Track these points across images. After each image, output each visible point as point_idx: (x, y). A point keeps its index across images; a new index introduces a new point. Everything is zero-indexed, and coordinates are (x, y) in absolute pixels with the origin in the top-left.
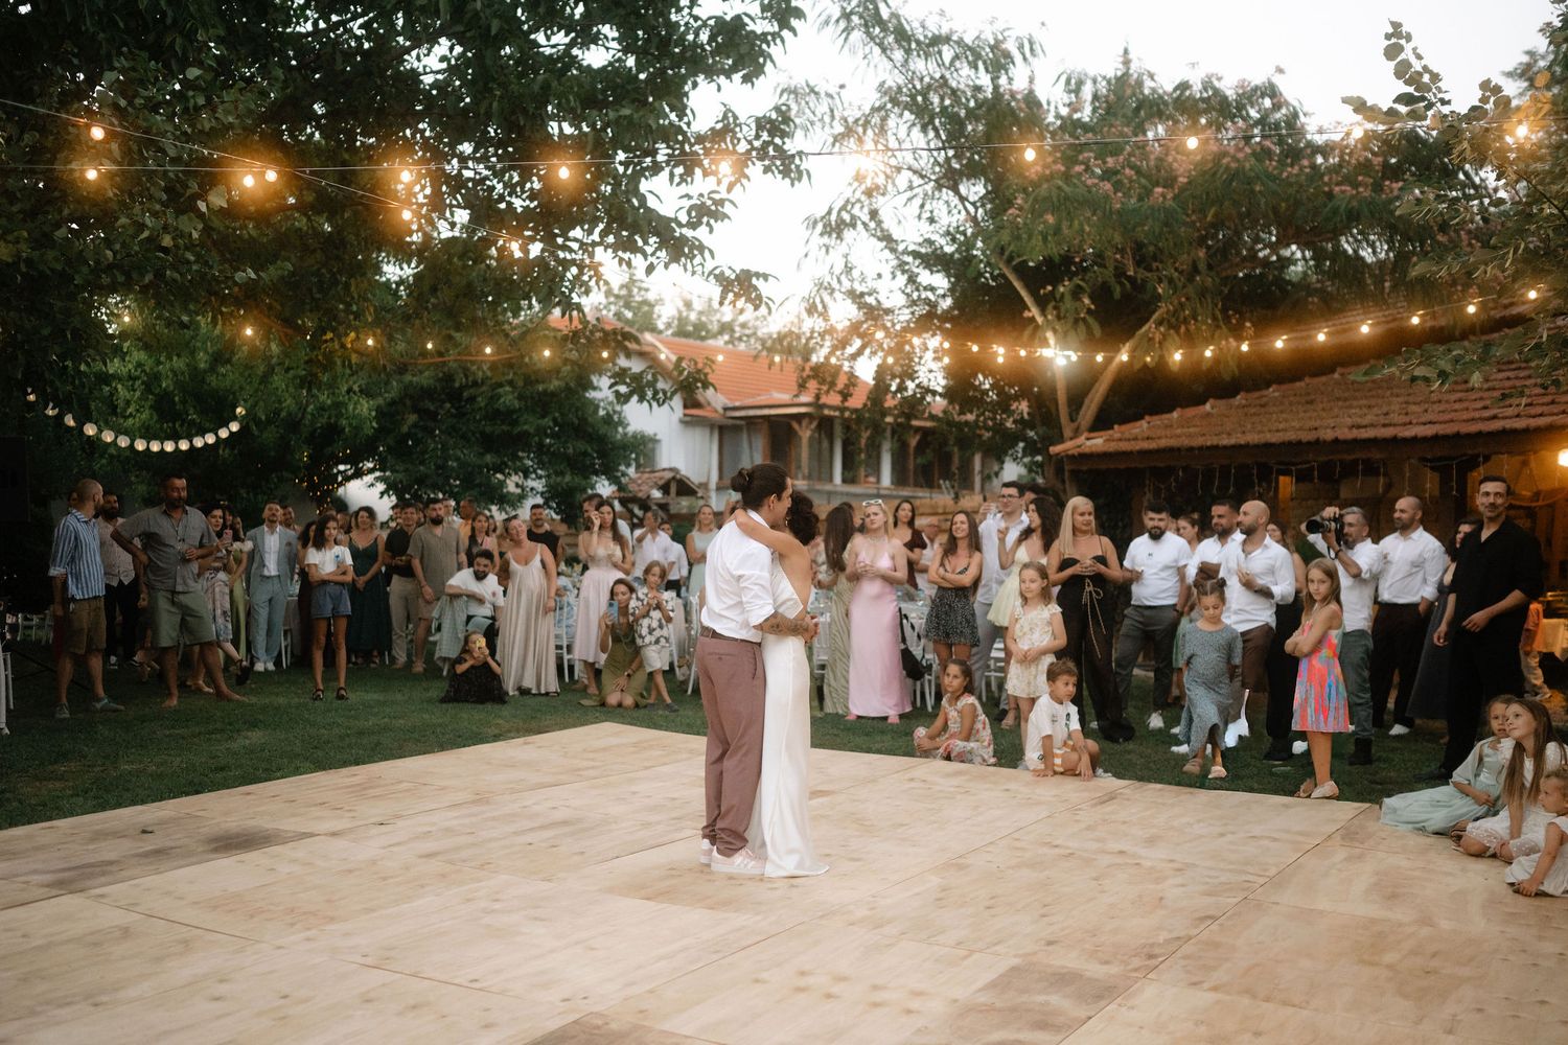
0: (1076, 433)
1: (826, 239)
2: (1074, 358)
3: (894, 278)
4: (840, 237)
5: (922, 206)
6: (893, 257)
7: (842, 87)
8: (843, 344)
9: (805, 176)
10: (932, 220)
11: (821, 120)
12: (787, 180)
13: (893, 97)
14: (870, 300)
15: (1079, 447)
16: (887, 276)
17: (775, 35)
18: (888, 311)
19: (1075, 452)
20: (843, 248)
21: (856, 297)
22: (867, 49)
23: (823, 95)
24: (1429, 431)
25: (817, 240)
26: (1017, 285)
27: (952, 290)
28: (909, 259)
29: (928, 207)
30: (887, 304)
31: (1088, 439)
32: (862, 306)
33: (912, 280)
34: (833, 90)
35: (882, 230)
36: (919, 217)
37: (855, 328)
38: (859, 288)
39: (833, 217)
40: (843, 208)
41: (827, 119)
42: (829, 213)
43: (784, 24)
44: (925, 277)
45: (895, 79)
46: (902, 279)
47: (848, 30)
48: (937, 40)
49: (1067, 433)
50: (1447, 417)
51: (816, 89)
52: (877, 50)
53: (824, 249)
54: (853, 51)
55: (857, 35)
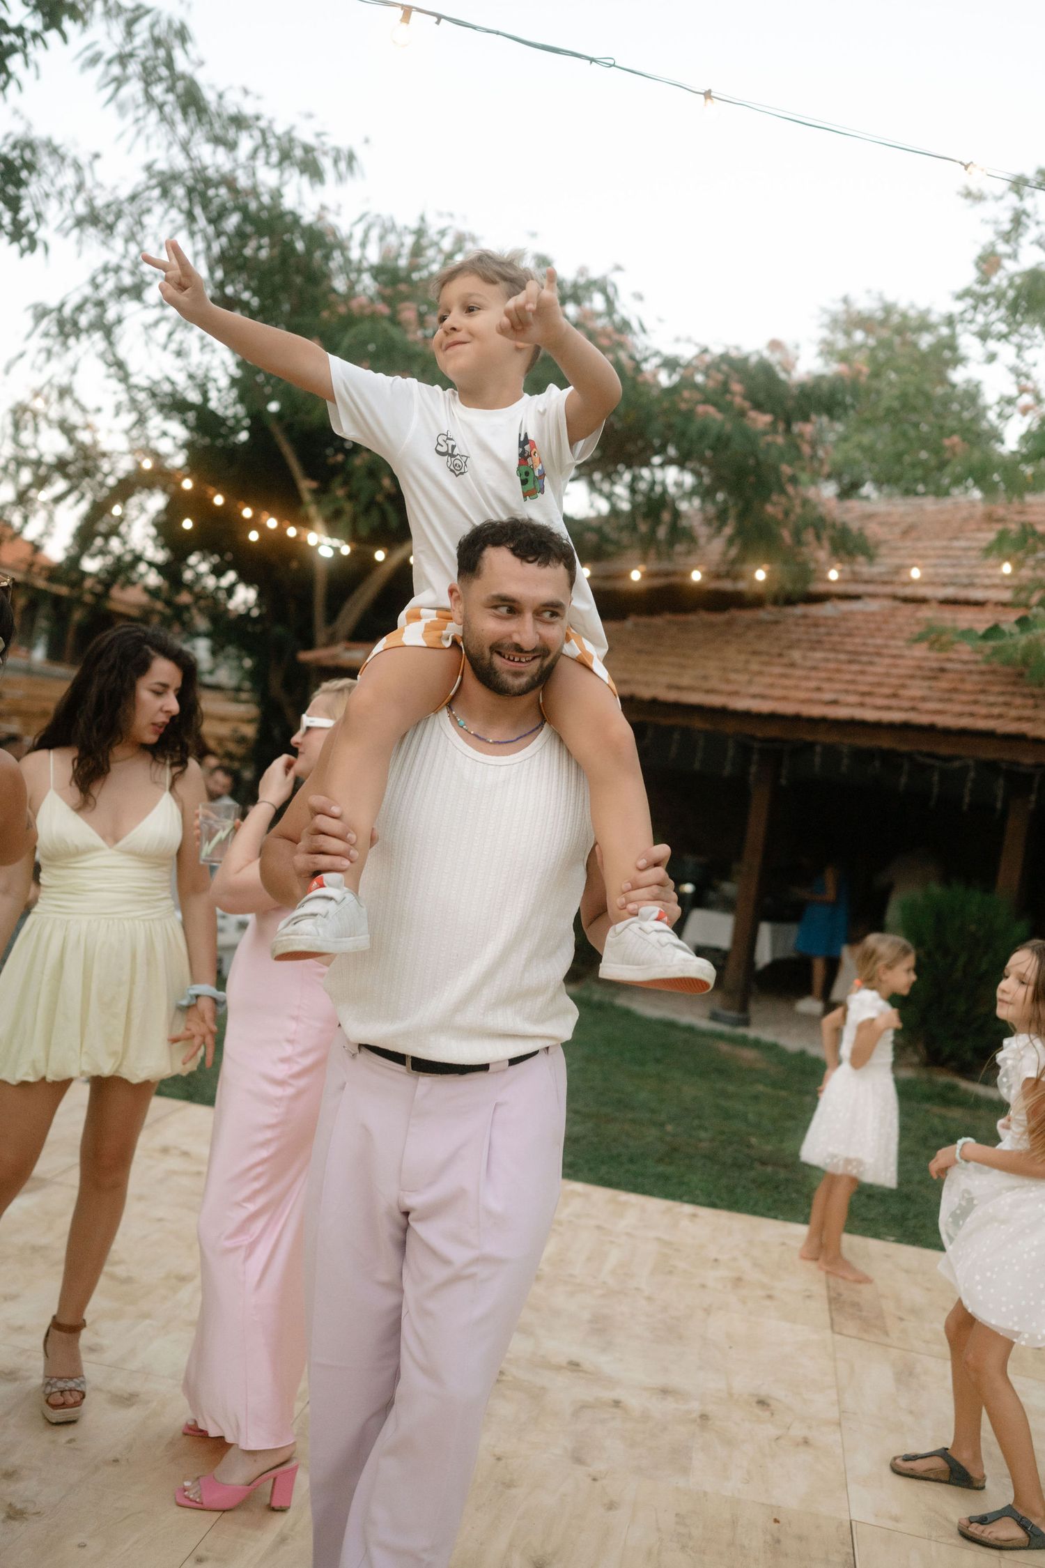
0: (332, 641)
1: (47, 342)
2: (346, 550)
3: (117, 414)
4: (64, 344)
5: (170, 334)
6: (120, 387)
7: (97, 156)
8: (41, 482)
9: (40, 249)
10: (179, 354)
11: (61, 194)
12: (15, 247)
13: (165, 182)
14: (84, 436)
15: (334, 657)
16: (109, 410)
17: (35, 35)
18: (104, 455)
19: (330, 663)
20: (69, 358)
21: (67, 429)
22: (141, 112)
23: (69, 161)
24: (765, 707)
25: (37, 342)
26: (287, 450)
27: (188, 445)
28: (141, 396)
29: (178, 336)
30: (105, 446)
31: (347, 649)
32: (72, 441)
33: (141, 421)
34: (84, 160)
35: (114, 355)
36: (165, 347)
37: (61, 466)
38: (75, 418)
39: (67, 311)
40: (80, 308)
41: (69, 194)
42: (62, 305)
43: (52, 22)
44: (156, 422)
45: (172, 159)
46: (129, 418)
47: (119, 82)
48: (238, 121)
49: (321, 637)
50: (778, 692)
51: (62, 151)
52: (154, 116)
53: (43, 356)
54: (122, 108)
55: (134, 89)
